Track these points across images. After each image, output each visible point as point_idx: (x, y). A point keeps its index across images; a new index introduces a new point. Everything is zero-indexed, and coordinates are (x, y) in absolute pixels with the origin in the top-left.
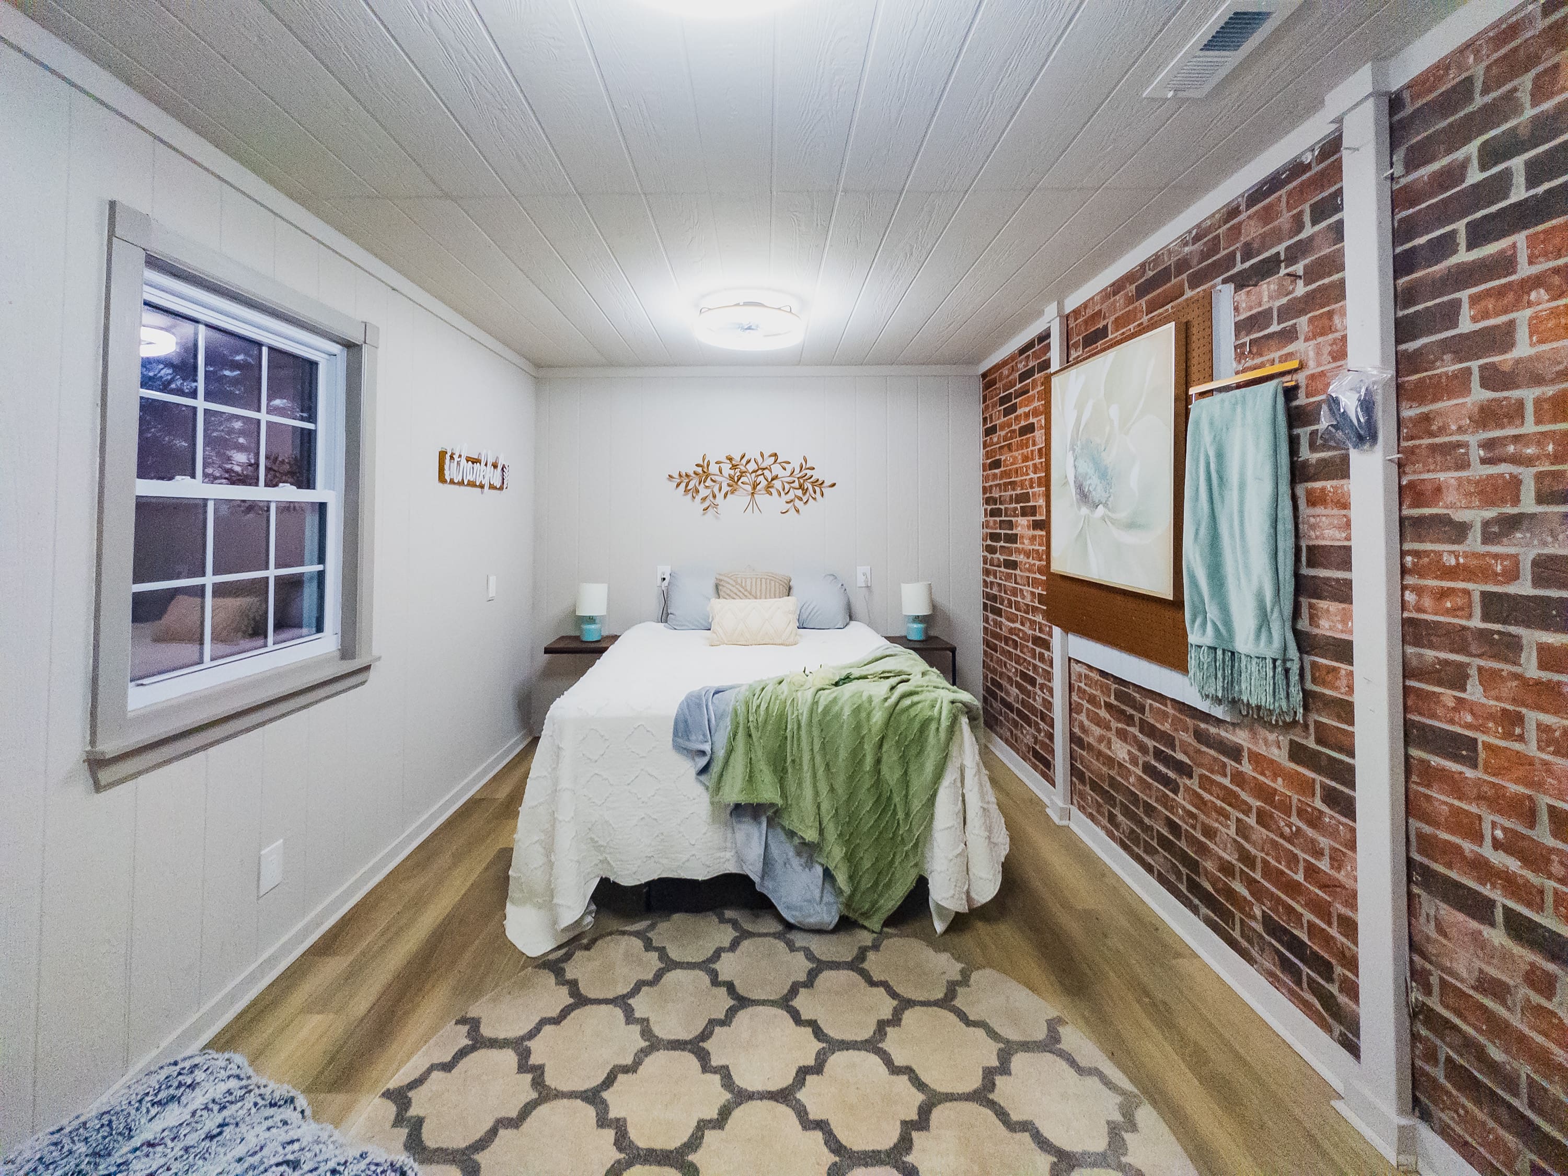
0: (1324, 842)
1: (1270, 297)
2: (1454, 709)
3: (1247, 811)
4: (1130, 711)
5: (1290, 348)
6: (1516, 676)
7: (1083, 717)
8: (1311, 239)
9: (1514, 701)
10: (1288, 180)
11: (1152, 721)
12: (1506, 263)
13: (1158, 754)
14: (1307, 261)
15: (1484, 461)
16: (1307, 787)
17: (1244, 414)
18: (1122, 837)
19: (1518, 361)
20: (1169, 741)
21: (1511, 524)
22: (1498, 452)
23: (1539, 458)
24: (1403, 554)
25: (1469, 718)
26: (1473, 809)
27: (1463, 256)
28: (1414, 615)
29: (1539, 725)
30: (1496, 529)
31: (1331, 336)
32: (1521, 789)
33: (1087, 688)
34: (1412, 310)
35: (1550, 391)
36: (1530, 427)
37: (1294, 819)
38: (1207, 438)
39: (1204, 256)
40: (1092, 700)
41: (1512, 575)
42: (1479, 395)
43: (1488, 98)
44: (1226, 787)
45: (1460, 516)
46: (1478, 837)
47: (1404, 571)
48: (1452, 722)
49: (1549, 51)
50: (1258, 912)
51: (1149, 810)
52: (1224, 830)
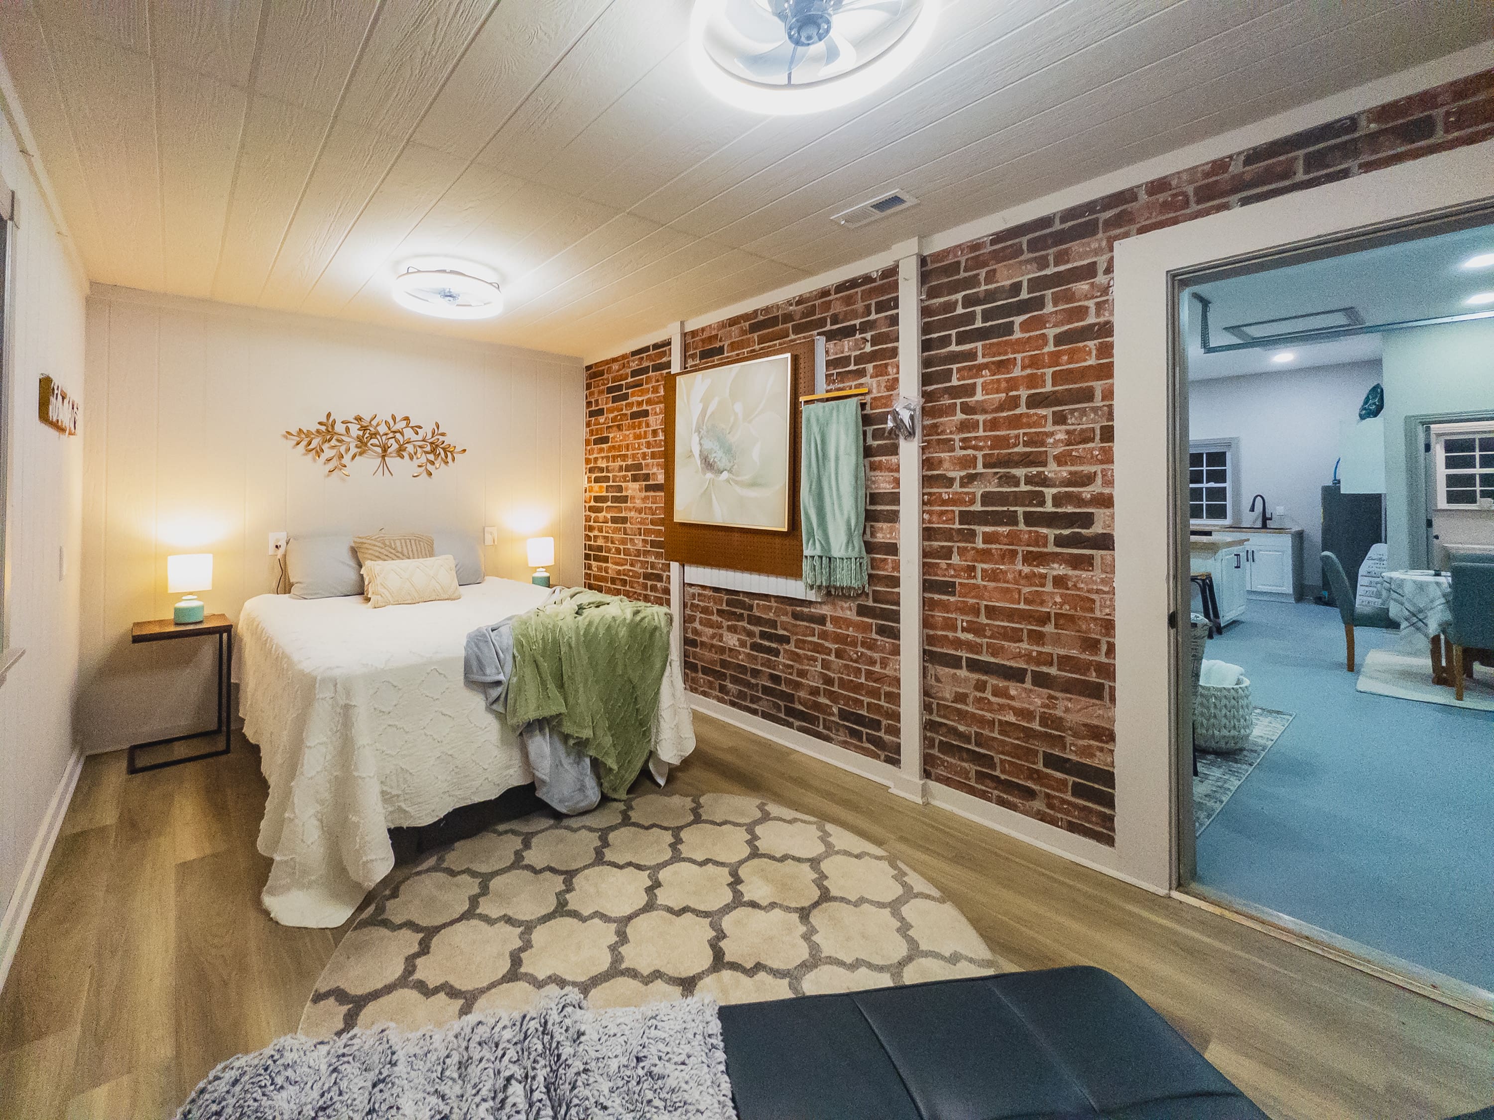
0: (876, 656)
1: (849, 349)
2: (946, 569)
3: (828, 652)
4: (739, 611)
5: (862, 381)
6: (973, 548)
7: (697, 625)
8: (875, 321)
9: (972, 561)
10: (861, 284)
11: (758, 614)
12: (971, 355)
13: (763, 635)
14: (873, 333)
15: (961, 448)
16: (867, 628)
17: (838, 416)
18: (732, 698)
19: (977, 401)
20: (773, 624)
21: (971, 479)
22: (967, 444)
23: (984, 447)
24: (924, 494)
25: (952, 573)
26: (953, 616)
27: (954, 348)
28: (928, 525)
29: (982, 569)
30: (965, 481)
31: (886, 377)
32: (975, 601)
33: (700, 603)
34: (929, 370)
35: (989, 417)
36: (981, 433)
37: (860, 649)
38: (815, 429)
39: (804, 315)
40: (705, 610)
41: (972, 502)
42: (960, 416)
43: (967, 274)
44: (815, 643)
45: (951, 474)
46: (955, 629)
47: (924, 503)
48: (944, 576)
49: (993, 262)
50: (835, 710)
51: (755, 673)
52: (813, 669)
